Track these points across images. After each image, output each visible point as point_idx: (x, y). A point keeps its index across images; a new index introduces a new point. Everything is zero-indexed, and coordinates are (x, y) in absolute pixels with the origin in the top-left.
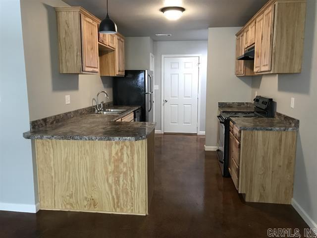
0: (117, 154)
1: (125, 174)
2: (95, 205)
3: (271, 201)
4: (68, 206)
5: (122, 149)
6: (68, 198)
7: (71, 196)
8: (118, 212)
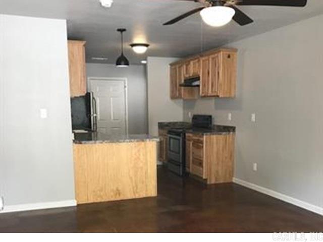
0: (135, 154)
1: (142, 168)
2: (119, 194)
3: (222, 181)
4: (99, 199)
5: (139, 151)
6: (98, 192)
7: (101, 190)
8: (137, 196)
